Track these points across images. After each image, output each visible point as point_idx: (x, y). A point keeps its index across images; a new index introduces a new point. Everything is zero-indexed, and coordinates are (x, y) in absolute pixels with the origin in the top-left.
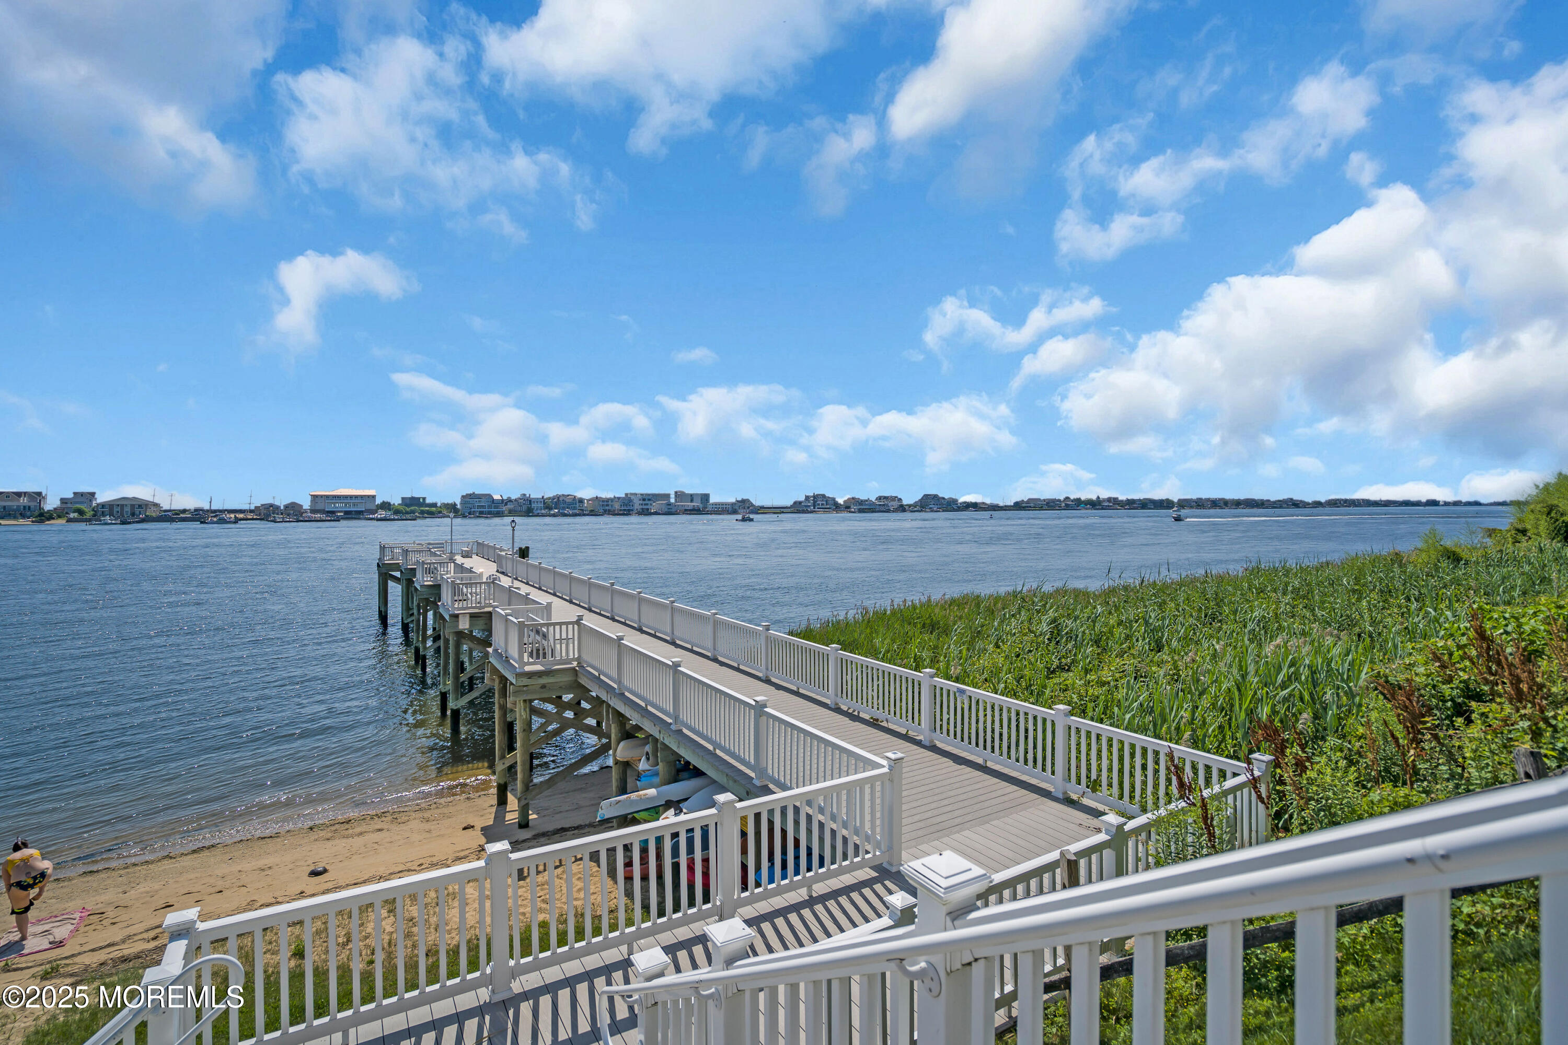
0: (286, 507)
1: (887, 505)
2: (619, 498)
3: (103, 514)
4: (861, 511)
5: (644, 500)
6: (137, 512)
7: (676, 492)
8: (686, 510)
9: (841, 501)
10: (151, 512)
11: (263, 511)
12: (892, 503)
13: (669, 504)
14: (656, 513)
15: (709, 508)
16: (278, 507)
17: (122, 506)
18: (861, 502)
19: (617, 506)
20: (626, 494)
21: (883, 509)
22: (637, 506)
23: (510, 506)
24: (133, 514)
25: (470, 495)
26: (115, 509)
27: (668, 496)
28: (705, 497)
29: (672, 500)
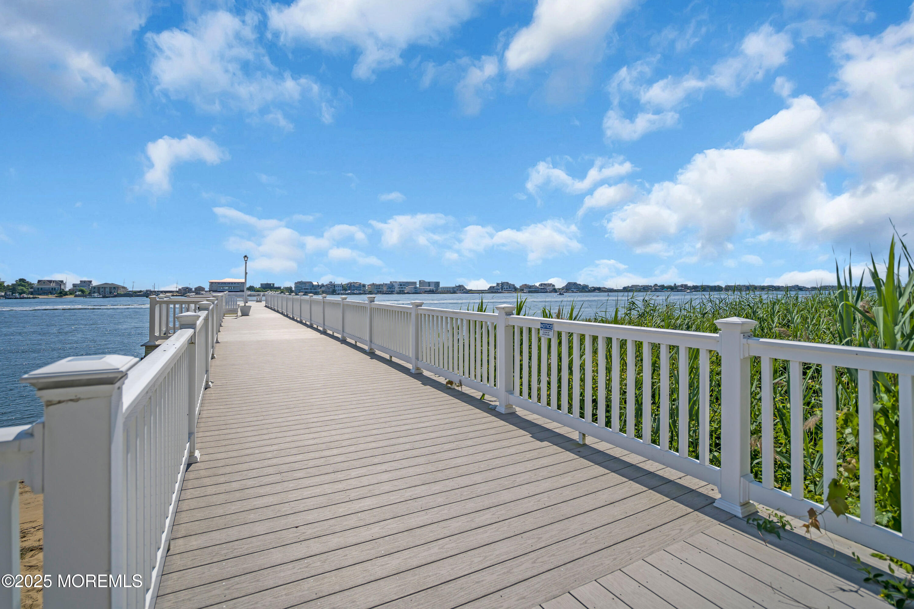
0: (196, 289)
1: (546, 289)
2: (386, 284)
3: (94, 292)
4: (529, 292)
5: (401, 285)
6: (113, 291)
7: (420, 281)
8: (425, 291)
9: (518, 286)
10: (121, 292)
11: (183, 291)
12: (549, 287)
13: (416, 288)
14: (408, 293)
15: (439, 290)
16: (191, 289)
17: (105, 288)
18: (530, 287)
19: (385, 289)
20: (391, 282)
21: (543, 291)
22: (397, 289)
23: (323, 289)
24: (111, 293)
25: (300, 282)
26: (101, 290)
27: (415, 283)
28: (437, 284)
29: (418, 286)
